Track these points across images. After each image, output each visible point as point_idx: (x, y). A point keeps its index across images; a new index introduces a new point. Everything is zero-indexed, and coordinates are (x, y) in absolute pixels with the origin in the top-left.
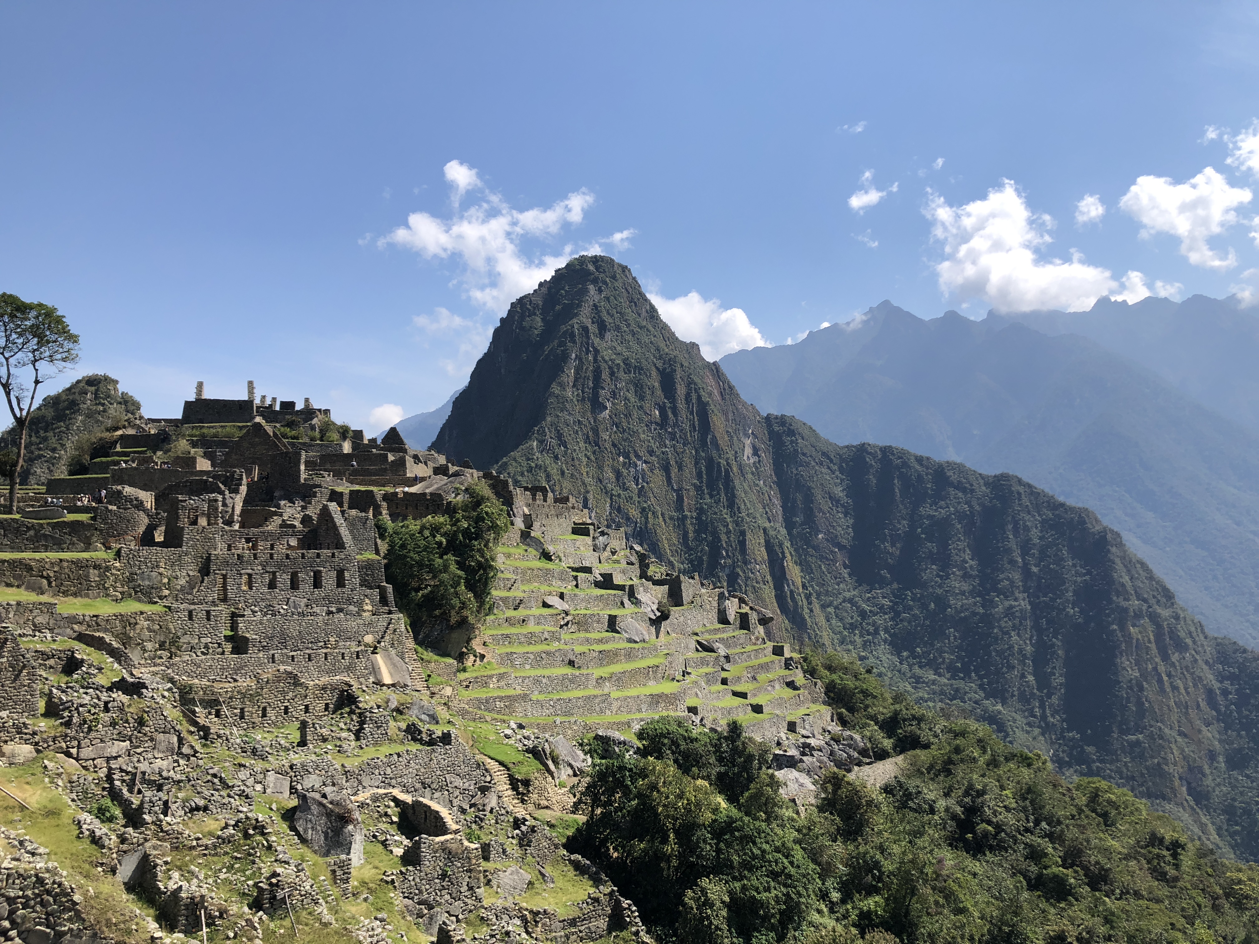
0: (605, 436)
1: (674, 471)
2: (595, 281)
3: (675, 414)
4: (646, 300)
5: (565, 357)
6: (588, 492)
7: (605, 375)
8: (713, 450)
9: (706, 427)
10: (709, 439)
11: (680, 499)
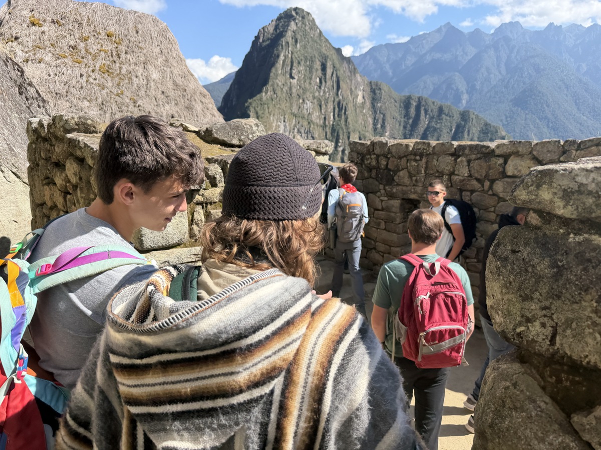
0: (294, 90)
1: (323, 107)
2: (294, 20)
3: (326, 82)
4: (317, 28)
5: (278, 56)
6: (285, 115)
7: (295, 64)
8: (341, 97)
9: (338, 87)
10: (339, 93)
11: (325, 118)
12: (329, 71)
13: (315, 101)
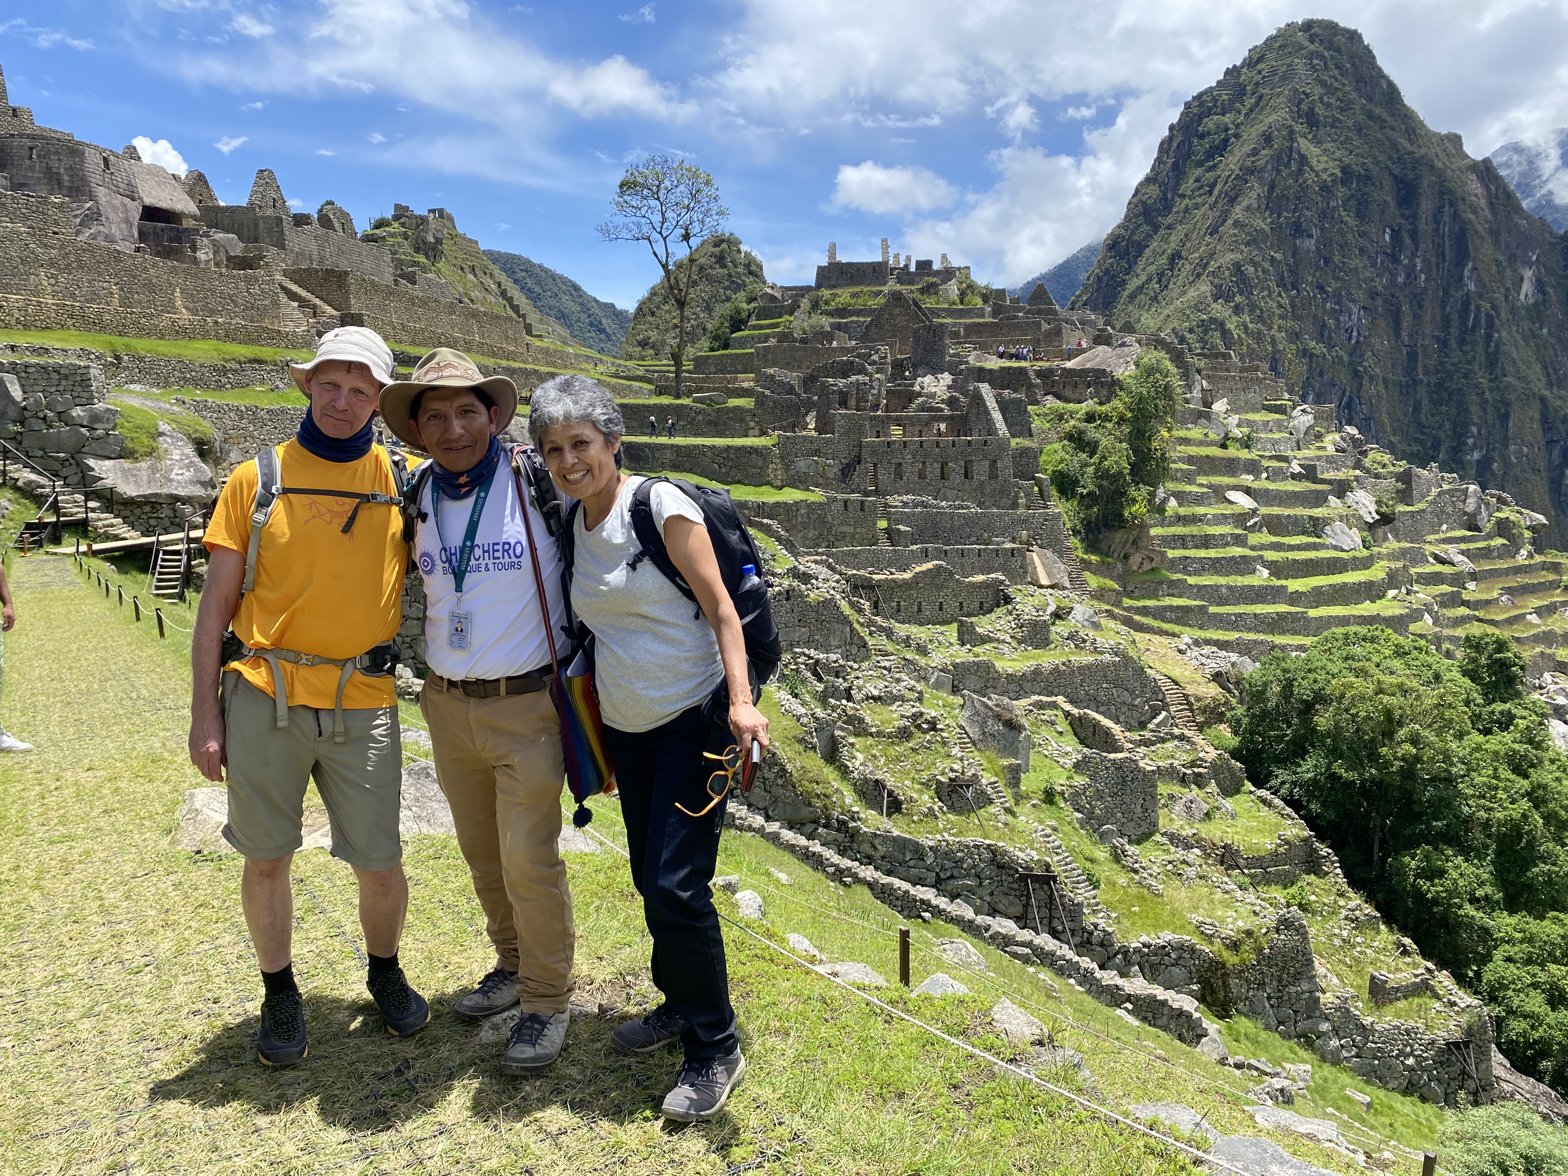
1: (1407, 319)
3: (1415, 240)
4: (1382, 76)
8: (1472, 287)
9: (1462, 254)
10: (1466, 273)
11: (1412, 356)
12: (1426, 205)
13: (1379, 302)
